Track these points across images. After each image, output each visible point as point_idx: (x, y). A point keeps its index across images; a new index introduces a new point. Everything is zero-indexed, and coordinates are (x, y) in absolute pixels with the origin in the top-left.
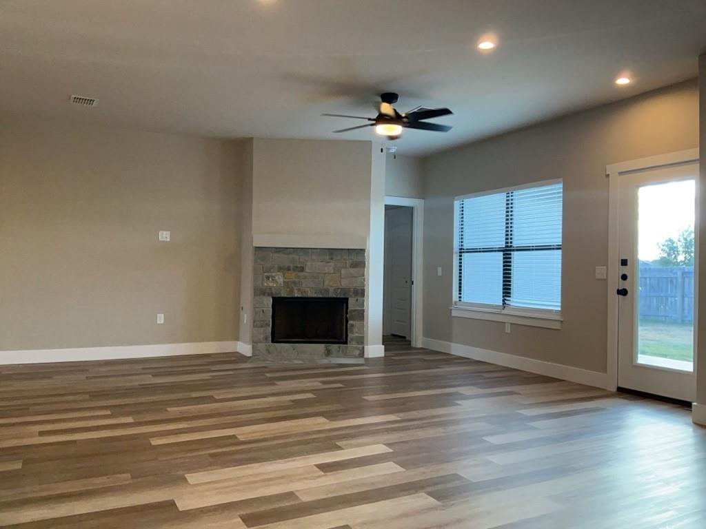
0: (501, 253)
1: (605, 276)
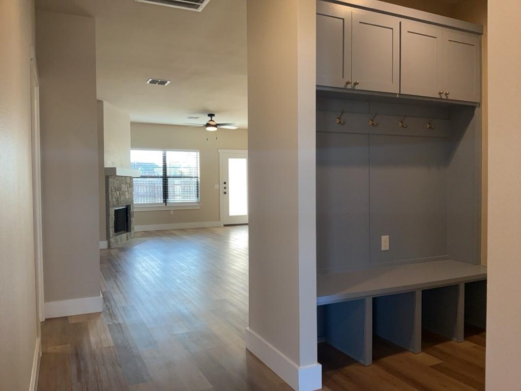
0: (162, 179)
1: (218, 188)
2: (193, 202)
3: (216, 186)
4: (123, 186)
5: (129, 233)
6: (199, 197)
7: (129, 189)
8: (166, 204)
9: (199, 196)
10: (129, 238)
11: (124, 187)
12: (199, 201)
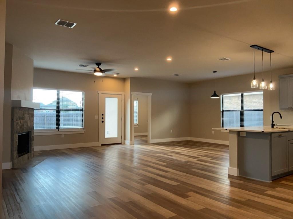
1: (98, 118)
2: (79, 128)
3: (97, 117)
4: (26, 115)
5: (29, 154)
6: (84, 125)
7: (31, 118)
8: (58, 130)
9: (84, 123)
10: (29, 158)
11: (27, 117)
12: (84, 127)
